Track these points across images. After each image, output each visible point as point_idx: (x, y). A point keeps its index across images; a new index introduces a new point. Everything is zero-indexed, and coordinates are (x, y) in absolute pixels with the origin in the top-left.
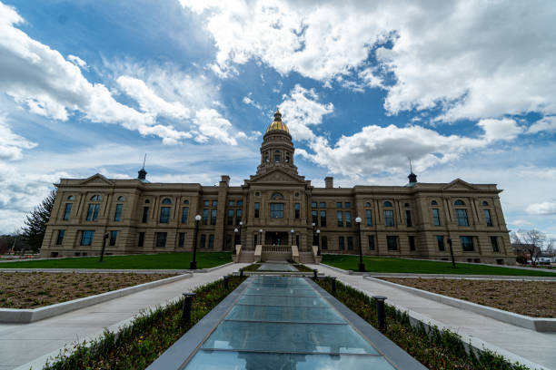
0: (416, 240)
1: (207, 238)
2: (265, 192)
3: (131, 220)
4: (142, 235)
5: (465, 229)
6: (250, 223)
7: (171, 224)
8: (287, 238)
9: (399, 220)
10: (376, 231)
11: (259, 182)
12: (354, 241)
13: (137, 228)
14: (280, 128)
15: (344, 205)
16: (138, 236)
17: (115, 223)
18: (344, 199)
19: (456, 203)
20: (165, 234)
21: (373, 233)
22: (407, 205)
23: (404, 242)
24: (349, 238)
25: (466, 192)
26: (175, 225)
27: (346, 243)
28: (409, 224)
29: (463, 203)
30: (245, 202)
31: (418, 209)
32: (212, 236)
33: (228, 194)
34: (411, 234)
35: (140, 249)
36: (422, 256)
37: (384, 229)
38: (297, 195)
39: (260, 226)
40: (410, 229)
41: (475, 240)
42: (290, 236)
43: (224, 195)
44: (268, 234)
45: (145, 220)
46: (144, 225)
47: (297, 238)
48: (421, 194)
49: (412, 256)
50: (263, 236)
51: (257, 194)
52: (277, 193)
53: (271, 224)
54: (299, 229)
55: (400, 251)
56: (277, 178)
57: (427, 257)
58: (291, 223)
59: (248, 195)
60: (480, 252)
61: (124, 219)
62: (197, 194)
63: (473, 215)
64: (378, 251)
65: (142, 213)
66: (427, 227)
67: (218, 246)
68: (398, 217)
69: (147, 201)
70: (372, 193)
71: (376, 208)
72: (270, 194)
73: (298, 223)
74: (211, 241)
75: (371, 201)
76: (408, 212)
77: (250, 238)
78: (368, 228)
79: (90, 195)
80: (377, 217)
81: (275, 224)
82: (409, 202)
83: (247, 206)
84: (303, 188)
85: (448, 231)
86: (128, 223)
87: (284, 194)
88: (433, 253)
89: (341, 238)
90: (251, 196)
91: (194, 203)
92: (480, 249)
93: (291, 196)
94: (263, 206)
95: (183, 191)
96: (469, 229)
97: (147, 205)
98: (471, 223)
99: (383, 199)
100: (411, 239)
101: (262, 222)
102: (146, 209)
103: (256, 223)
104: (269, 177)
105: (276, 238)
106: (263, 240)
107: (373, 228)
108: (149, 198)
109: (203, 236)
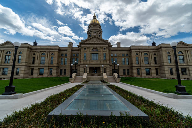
0: (158, 70)
1: (63, 71)
2: (89, 48)
3: (25, 62)
4: (33, 69)
5: (182, 64)
6: (82, 63)
7: (45, 65)
9: (151, 61)
10: (141, 66)
11: (86, 43)
12: (130, 71)
13: (29, 66)
15: (125, 55)
16: (31, 70)
17: (18, 64)
18: (125, 52)
19: (179, 53)
20: (43, 69)
21: (139, 67)
22: (155, 54)
23: (153, 71)
24: (128, 70)
25: (183, 47)
26: (47, 65)
27: (126, 72)
28: (156, 63)
29: (182, 53)
30: (79, 54)
31: (161, 56)
32: (65, 70)
33: (72, 50)
34: (157, 68)
35: (31, 76)
36: (161, 77)
37: (144, 65)
38: (105, 49)
39: (87, 64)
40: (156, 65)
41: (187, 70)
42: (101, 69)
43: (70, 51)
44: (90, 68)
45: (33, 63)
46: (33, 65)
47: (105, 69)
48: (163, 49)
49: (157, 78)
50: (88, 69)
51: (85, 49)
52: (94, 48)
53: (92, 63)
54: (105, 66)
55: (151, 75)
56: (95, 41)
57: (165, 77)
58: (102, 63)
59: (80, 50)
60: (190, 75)
61: (22, 62)
62: (57, 50)
63: (187, 58)
64: (141, 75)
65: (32, 60)
66: (165, 64)
67: (68, 74)
68: (151, 60)
69: (34, 54)
70: (139, 49)
71: (141, 56)
72: (91, 49)
73: (105, 63)
74: (65, 73)
75: (138, 53)
76: (155, 58)
77: (82, 70)
78: (137, 65)
79: (6, 51)
80: (141, 60)
81: (94, 63)
82: (156, 53)
83: (80, 56)
84: (108, 46)
86: (24, 64)
87: (99, 49)
88: (168, 76)
89: (124, 70)
90: (82, 50)
91: (56, 55)
92: (190, 73)
93: (102, 49)
94: (88, 55)
95: (50, 49)
96: (184, 64)
97: (34, 56)
98: (186, 62)
99: (144, 52)
101: (88, 62)
102: (34, 58)
103: (85, 63)
104: (90, 41)
105: (95, 70)
106: (88, 71)
107: (139, 65)
108: (35, 53)
109: (61, 70)
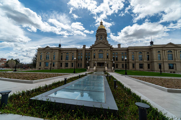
1: (80, 64)
2: (96, 50)
3: (58, 59)
4: (61, 64)
5: (170, 61)
6: (92, 60)
7: (69, 60)
8: (104, 65)
9: (144, 58)
10: (135, 62)
11: (95, 47)
12: (127, 65)
13: (60, 62)
14: (102, 28)
15: (124, 53)
16: (60, 64)
17: (54, 60)
18: (124, 52)
19: (168, 52)
20: (68, 63)
21: (135, 63)
22: (148, 53)
23: (146, 66)
25: (173, 47)
26: (70, 61)
28: (148, 60)
29: (172, 52)
30: (91, 53)
31: (152, 54)
32: (81, 64)
33: (85, 51)
34: (148, 63)
35: (61, 68)
36: (152, 71)
37: (138, 61)
38: (108, 50)
39: (95, 61)
40: (148, 61)
41: (174, 65)
42: (105, 64)
43: (84, 51)
44: (98, 63)
45: (62, 59)
46: (61, 61)
47: (108, 64)
48: (154, 49)
49: (148, 71)
50: (96, 64)
51: (94, 51)
52: (101, 50)
53: (99, 60)
54: (108, 62)
55: (144, 69)
56: (101, 45)
57: (154, 71)
58: (106, 60)
59: (91, 51)
60: (176, 69)
61: (56, 59)
62: (76, 51)
63: (175, 56)
64: (136, 69)
65: (61, 57)
66: (155, 61)
67: (83, 67)
68: (144, 57)
69: (62, 54)
70: (135, 49)
71: (136, 54)
72: (98, 50)
73: (108, 60)
74: (81, 65)
75: (134, 52)
76: (148, 55)
77: (92, 64)
78: (132, 61)
79: (46, 52)
80: (136, 57)
81: (100, 60)
82: (149, 52)
83: (91, 55)
84: (109, 48)
85: (163, 62)
86: (57, 60)
87: (103, 50)
88: (157, 70)
89: (123, 65)
90: (92, 51)
91: (75, 54)
92: (176, 68)
93: (105, 51)
94: (96, 55)
95: (72, 50)
96: (172, 61)
97: (62, 55)
98: (174, 59)
99: (139, 51)
100: (149, 65)
101: (96, 59)
102: (62, 56)
104: (98, 45)
105: (101, 65)
106: (96, 65)
107: (134, 61)
108: (62, 53)
109: (79, 64)
